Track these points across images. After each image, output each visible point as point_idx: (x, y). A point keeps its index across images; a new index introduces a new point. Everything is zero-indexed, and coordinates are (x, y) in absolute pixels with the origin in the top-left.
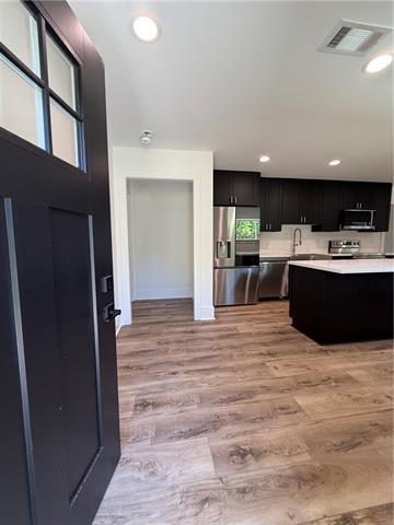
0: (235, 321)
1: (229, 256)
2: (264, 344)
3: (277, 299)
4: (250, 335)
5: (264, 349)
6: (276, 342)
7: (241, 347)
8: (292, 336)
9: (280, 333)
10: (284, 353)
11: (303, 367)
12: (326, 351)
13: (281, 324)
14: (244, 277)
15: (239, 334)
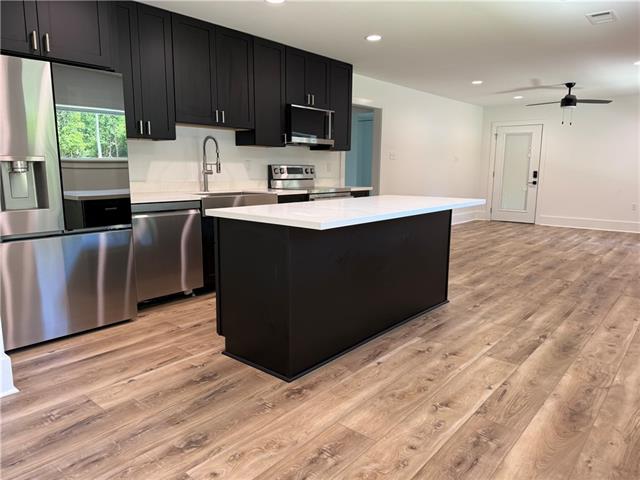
0: (84, 381)
1: (43, 203)
2: (173, 421)
3: (180, 297)
4: (131, 407)
5: (175, 436)
6: (198, 407)
7: (112, 451)
8: (230, 377)
9: (204, 378)
10: (221, 429)
11: (268, 447)
12: (299, 391)
13: (199, 356)
14: (89, 257)
15: (100, 415)
